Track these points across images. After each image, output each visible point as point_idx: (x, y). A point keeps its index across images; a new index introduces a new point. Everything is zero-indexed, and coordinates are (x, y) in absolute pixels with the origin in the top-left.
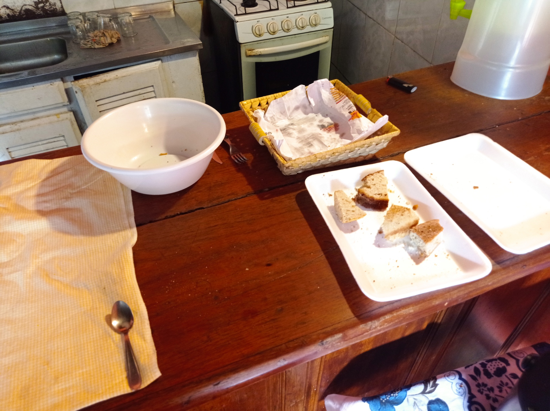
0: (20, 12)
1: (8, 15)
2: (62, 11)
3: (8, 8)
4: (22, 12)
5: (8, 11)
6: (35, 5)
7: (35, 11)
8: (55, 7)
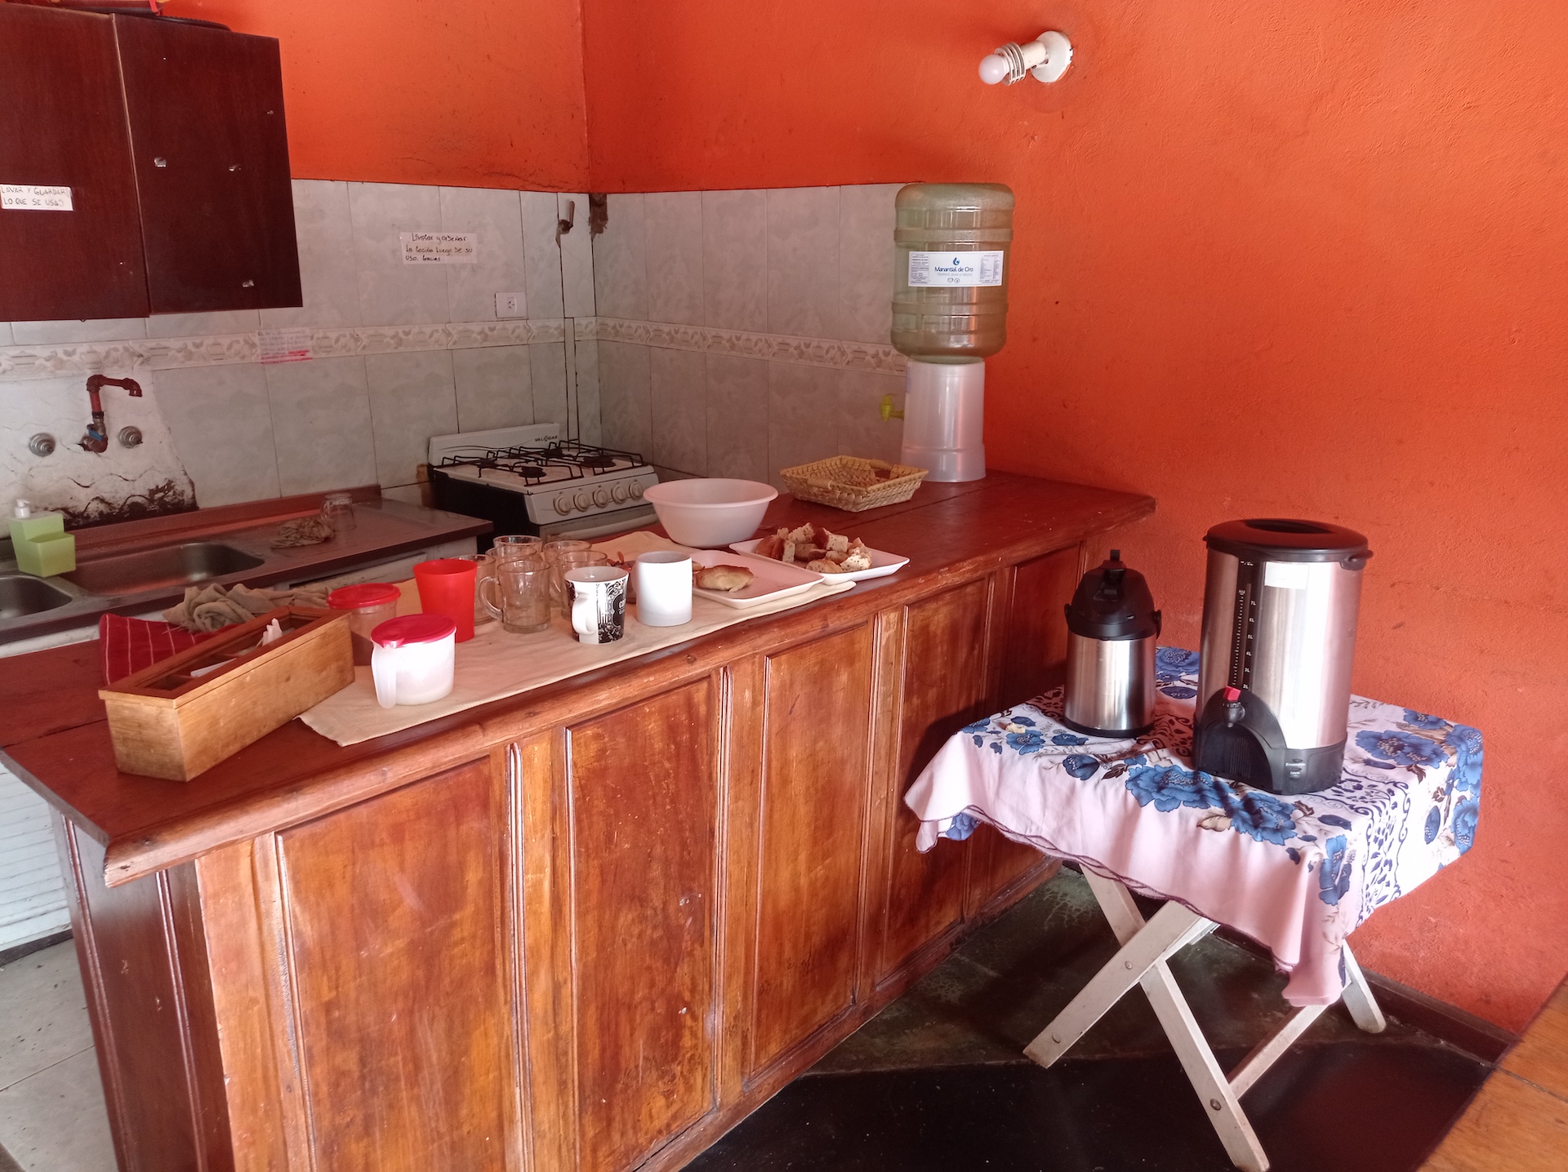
0: (121, 509)
1: (101, 513)
2: (192, 504)
3: (102, 500)
4: (126, 507)
5: (102, 507)
6: (150, 495)
7: (146, 505)
8: (181, 498)
